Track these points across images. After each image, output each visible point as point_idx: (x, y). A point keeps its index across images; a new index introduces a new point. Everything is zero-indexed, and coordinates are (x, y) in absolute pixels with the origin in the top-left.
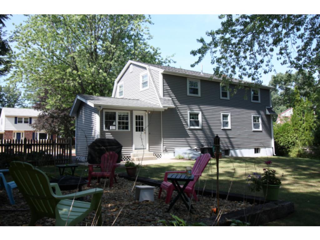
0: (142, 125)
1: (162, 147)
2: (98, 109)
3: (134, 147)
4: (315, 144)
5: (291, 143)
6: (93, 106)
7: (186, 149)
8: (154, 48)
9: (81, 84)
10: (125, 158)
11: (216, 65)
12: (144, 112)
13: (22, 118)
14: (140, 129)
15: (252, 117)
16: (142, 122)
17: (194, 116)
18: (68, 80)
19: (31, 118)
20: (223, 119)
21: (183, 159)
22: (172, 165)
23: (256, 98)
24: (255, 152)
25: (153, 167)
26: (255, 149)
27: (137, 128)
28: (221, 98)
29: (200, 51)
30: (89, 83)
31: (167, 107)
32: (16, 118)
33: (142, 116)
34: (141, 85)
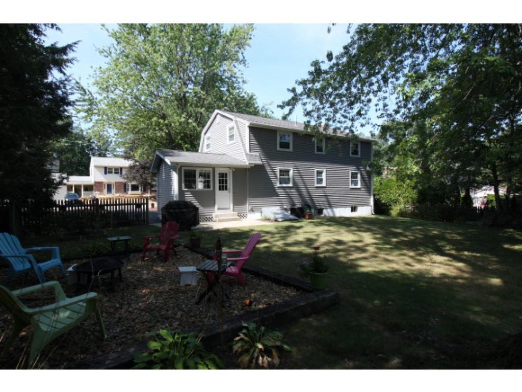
0: (226, 183)
1: (248, 207)
2: (176, 167)
3: (216, 207)
4: (419, 202)
5: (393, 200)
6: (169, 163)
7: (277, 209)
8: (248, 94)
9: (169, 134)
10: (203, 219)
11: (307, 119)
12: (228, 169)
13: (112, 169)
14: (223, 187)
15: (350, 173)
16: (226, 180)
17: (285, 172)
18: (154, 129)
19: (121, 169)
20: (317, 176)
21: (268, 220)
22: (252, 228)
23: (355, 153)
24: (352, 211)
25: (232, 231)
26: (352, 208)
27: (220, 186)
28: (316, 152)
29: (288, 104)
30: (178, 133)
31: (252, 163)
32: (106, 168)
33: (226, 174)
34: (228, 138)
